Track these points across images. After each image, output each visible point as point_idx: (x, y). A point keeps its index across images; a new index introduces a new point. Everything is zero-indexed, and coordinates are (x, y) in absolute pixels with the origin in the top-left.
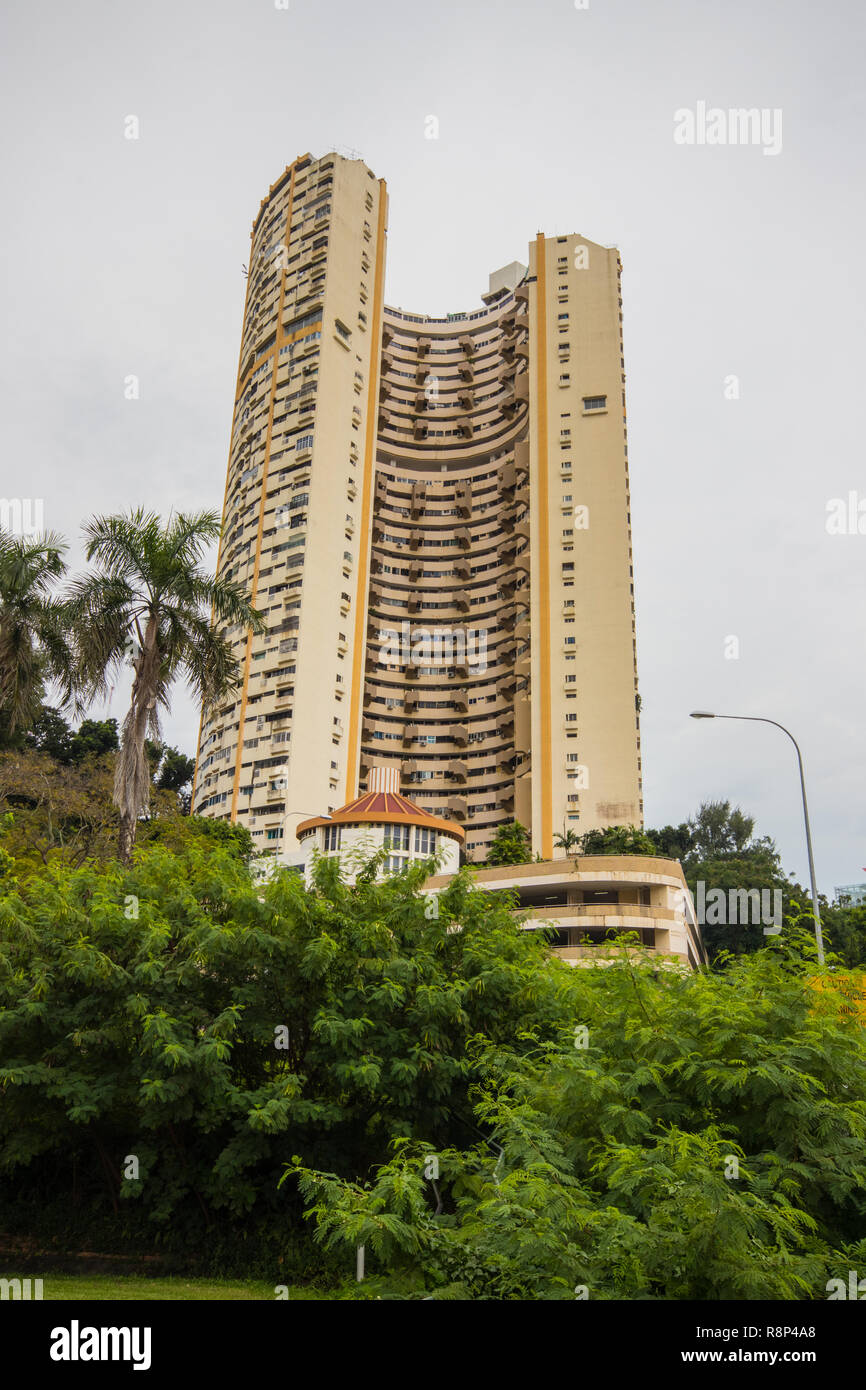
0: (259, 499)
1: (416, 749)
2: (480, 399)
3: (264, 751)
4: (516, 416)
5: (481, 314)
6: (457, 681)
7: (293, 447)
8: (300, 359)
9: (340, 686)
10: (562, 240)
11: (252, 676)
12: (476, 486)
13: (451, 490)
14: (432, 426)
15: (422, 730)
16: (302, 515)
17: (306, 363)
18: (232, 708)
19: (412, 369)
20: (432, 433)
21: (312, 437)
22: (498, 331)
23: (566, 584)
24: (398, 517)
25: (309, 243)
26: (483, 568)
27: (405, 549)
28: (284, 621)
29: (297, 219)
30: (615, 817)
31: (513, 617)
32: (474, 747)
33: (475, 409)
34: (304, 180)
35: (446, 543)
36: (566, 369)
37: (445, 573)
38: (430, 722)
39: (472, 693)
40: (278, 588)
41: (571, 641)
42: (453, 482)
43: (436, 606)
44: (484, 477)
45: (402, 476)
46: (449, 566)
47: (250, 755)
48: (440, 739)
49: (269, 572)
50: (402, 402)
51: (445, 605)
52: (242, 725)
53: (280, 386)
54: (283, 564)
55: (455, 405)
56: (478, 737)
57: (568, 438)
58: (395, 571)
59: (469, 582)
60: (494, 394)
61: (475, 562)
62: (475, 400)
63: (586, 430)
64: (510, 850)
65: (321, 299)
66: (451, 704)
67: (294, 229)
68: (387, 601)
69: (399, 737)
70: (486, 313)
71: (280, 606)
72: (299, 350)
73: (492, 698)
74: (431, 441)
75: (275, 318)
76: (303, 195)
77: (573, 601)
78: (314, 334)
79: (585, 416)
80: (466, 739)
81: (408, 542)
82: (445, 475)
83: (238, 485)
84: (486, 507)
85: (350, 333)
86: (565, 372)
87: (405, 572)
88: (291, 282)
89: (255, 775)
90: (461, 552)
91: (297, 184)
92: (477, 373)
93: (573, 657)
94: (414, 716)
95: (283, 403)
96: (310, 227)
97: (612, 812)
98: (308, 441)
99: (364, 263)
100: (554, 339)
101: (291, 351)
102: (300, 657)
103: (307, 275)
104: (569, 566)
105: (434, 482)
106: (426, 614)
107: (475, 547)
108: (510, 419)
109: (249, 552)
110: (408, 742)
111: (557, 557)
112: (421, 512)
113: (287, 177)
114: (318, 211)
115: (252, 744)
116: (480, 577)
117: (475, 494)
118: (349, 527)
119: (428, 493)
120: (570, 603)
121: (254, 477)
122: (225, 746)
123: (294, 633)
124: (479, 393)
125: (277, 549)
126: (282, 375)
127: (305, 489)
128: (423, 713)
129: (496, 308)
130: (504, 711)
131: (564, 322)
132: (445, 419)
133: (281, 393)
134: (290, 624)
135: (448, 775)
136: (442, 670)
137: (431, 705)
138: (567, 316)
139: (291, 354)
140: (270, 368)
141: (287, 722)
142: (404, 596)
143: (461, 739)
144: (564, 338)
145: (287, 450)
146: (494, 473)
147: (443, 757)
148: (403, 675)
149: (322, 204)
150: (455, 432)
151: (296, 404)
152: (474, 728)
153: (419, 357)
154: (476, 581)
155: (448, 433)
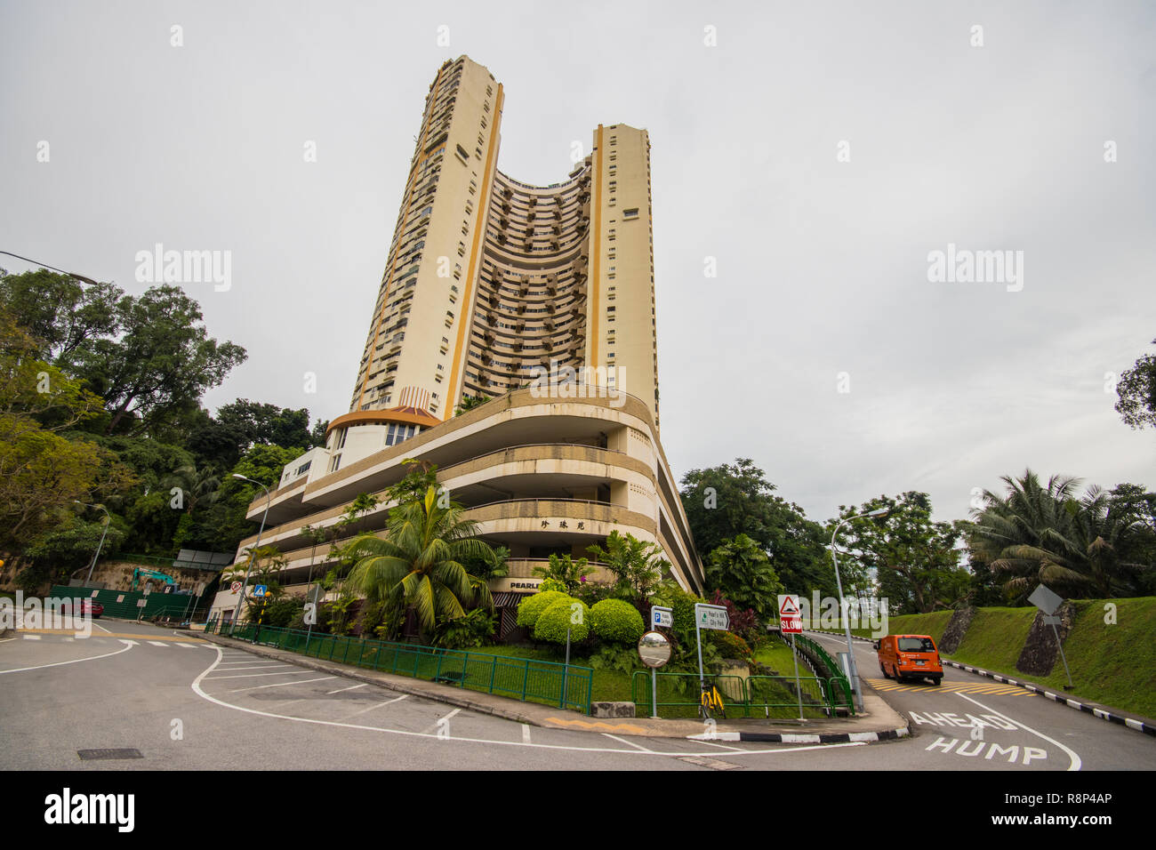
2: (566, 228)
4: (585, 233)
5: (568, 183)
8: (430, 166)
10: (614, 127)
12: (560, 277)
13: (545, 280)
14: (536, 245)
19: (526, 214)
20: (535, 249)
22: (577, 190)
23: (609, 320)
24: (511, 295)
26: (562, 324)
27: (514, 314)
28: (399, 322)
29: (440, 94)
31: (577, 350)
33: (562, 234)
35: (540, 310)
36: (613, 195)
37: (539, 328)
41: (612, 355)
42: (547, 276)
43: (532, 348)
44: (566, 271)
45: (515, 272)
46: (542, 324)
49: (394, 294)
50: (518, 231)
51: (537, 347)
55: (551, 232)
57: (614, 234)
58: (507, 326)
59: (553, 333)
60: (573, 225)
61: (557, 321)
62: (562, 229)
63: (626, 230)
65: (448, 131)
68: (500, 344)
70: (570, 182)
72: (431, 161)
74: (534, 253)
76: (445, 81)
77: (614, 331)
79: (625, 221)
81: (516, 310)
82: (543, 272)
84: (565, 287)
85: (469, 157)
86: (613, 197)
87: (513, 327)
88: (432, 127)
90: (549, 315)
92: (563, 215)
93: (613, 365)
99: (484, 123)
100: (606, 179)
101: (427, 163)
102: (404, 344)
103: (441, 120)
104: (612, 309)
105: (535, 276)
106: (525, 352)
107: (557, 312)
108: (580, 237)
111: (604, 304)
112: (527, 293)
114: (452, 86)
116: (560, 329)
117: (559, 282)
118: (457, 271)
119: (531, 282)
123: (403, 331)
124: (564, 225)
126: (419, 177)
129: (575, 179)
131: (613, 170)
132: (544, 241)
134: (402, 323)
138: (615, 167)
139: (426, 165)
141: (390, 389)
142: (512, 341)
144: (613, 179)
146: (570, 269)
149: (454, 81)
150: (550, 248)
153: (530, 207)
154: (557, 331)
155: (545, 249)
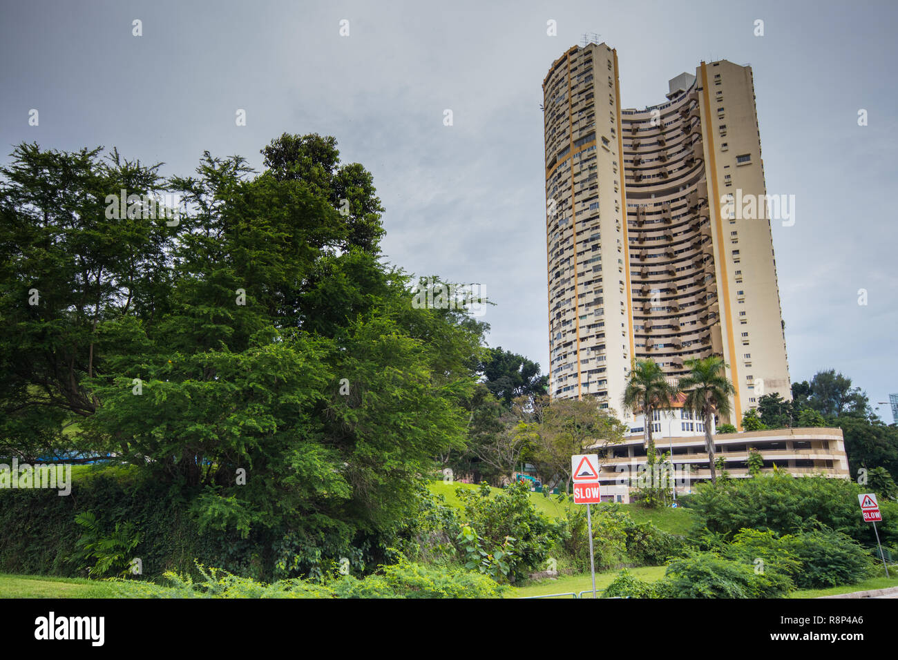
0: (572, 235)
1: (653, 351)
2: (671, 155)
3: (593, 365)
4: (694, 166)
5: (667, 106)
6: (673, 313)
7: (588, 208)
8: (586, 161)
9: (624, 329)
10: (716, 64)
11: (580, 328)
12: (673, 205)
13: (659, 208)
14: (645, 173)
15: (656, 341)
16: (597, 244)
17: (590, 163)
18: (570, 343)
19: (630, 142)
20: (645, 177)
21: (598, 203)
22: (678, 116)
23: (735, 262)
25: (583, 96)
26: (681, 251)
27: (637, 244)
28: (595, 300)
29: (574, 82)
30: (775, 386)
31: (703, 278)
32: (686, 349)
33: (668, 162)
34: (575, 60)
35: (659, 238)
36: (724, 140)
37: (660, 255)
38: (659, 336)
39: (682, 320)
40: (589, 283)
41: (741, 293)
42: (660, 204)
43: (657, 273)
44: (677, 200)
45: (630, 203)
46: (662, 251)
47: (584, 367)
48: (666, 345)
49: (583, 274)
50: (626, 161)
51: (661, 273)
52: (579, 352)
53: (576, 175)
54: (591, 270)
55: (656, 159)
56: (688, 343)
57: (730, 180)
59: (674, 259)
60: (679, 152)
61: (676, 248)
62: (668, 156)
63: (740, 174)
64: (752, 422)
65: (594, 128)
66: (669, 327)
67: (573, 88)
69: (643, 346)
70: (669, 105)
71: (592, 292)
72: (585, 156)
73: (694, 322)
74: (644, 181)
75: (568, 137)
76: (576, 69)
77: (740, 271)
78: (592, 147)
79: (738, 166)
80: (681, 345)
81: (637, 239)
82: (654, 200)
83: (557, 227)
84: (679, 216)
85: (609, 141)
86: (725, 142)
87: (638, 256)
88: (575, 118)
89: (589, 377)
90: (668, 242)
91: (572, 62)
92: (667, 140)
93: (743, 302)
94: (650, 334)
95: (579, 185)
96: (582, 87)
97: (773, 384)
98: (596, 205)
99: (611, 100)
100: (716, 122)
101: (580, 156)
102: (606, 318)
103: (584, 114)
104: (736, 252)
105: (649, 204)
106: (651, 278)
107: (675, 239)
108: (690, 167)
109: (569, 263)
110: (648, 348)
111: (729, 247)
112: (644, 222)
113: (565, 58)
114: (586, 78)
115: (586, 361)
116: (680, 256)
117: (673, 210)
118: (619, 245)
119: (646, 211)
120: (739, 272)
121: (567, 224)
122: (569, 362)
123: (601, 306)
124: (670, 152)
125: (586, 262)
126: (576, 169)
127: (598, 231)
128: (655, 332)
129: (675, 102)
130: (703, 330)
131: (721, 113)
132: (651, 168)
133: (577, 179)
134: (598, 301)
135: (672, 364)
136: (663, 308)
137: (659, 327)
138: (723, 109)
139: (580, 158)
140: (569, 164)
141: (604, 351)
143: (679, 346)
144: (722, 122)
145: (585, 210)
146: (683, 197)
147: (669, 355)
148: (642, 312)
149: (587, 74)
150: (658, 175)
151: (587, 185)
152: (684, 339)
153: (633, 134)
154: (678, 258)
155: (654, 176)
